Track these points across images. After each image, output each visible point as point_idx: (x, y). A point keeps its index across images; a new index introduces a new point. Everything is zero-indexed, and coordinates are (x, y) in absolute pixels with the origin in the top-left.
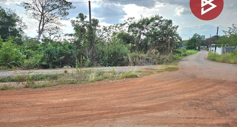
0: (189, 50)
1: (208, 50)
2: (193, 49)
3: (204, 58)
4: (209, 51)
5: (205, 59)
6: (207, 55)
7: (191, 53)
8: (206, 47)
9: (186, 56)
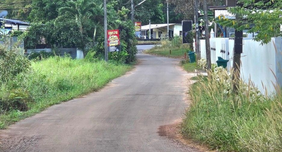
0: (47, 55)
1: (193, 58)
2: (82, 47)
3: (155, 127)
4: (200, 69)
5: (162, 133)
6: (186, 101)
7: (62, 87)
8: (178, 30)
9: (23, 108)
